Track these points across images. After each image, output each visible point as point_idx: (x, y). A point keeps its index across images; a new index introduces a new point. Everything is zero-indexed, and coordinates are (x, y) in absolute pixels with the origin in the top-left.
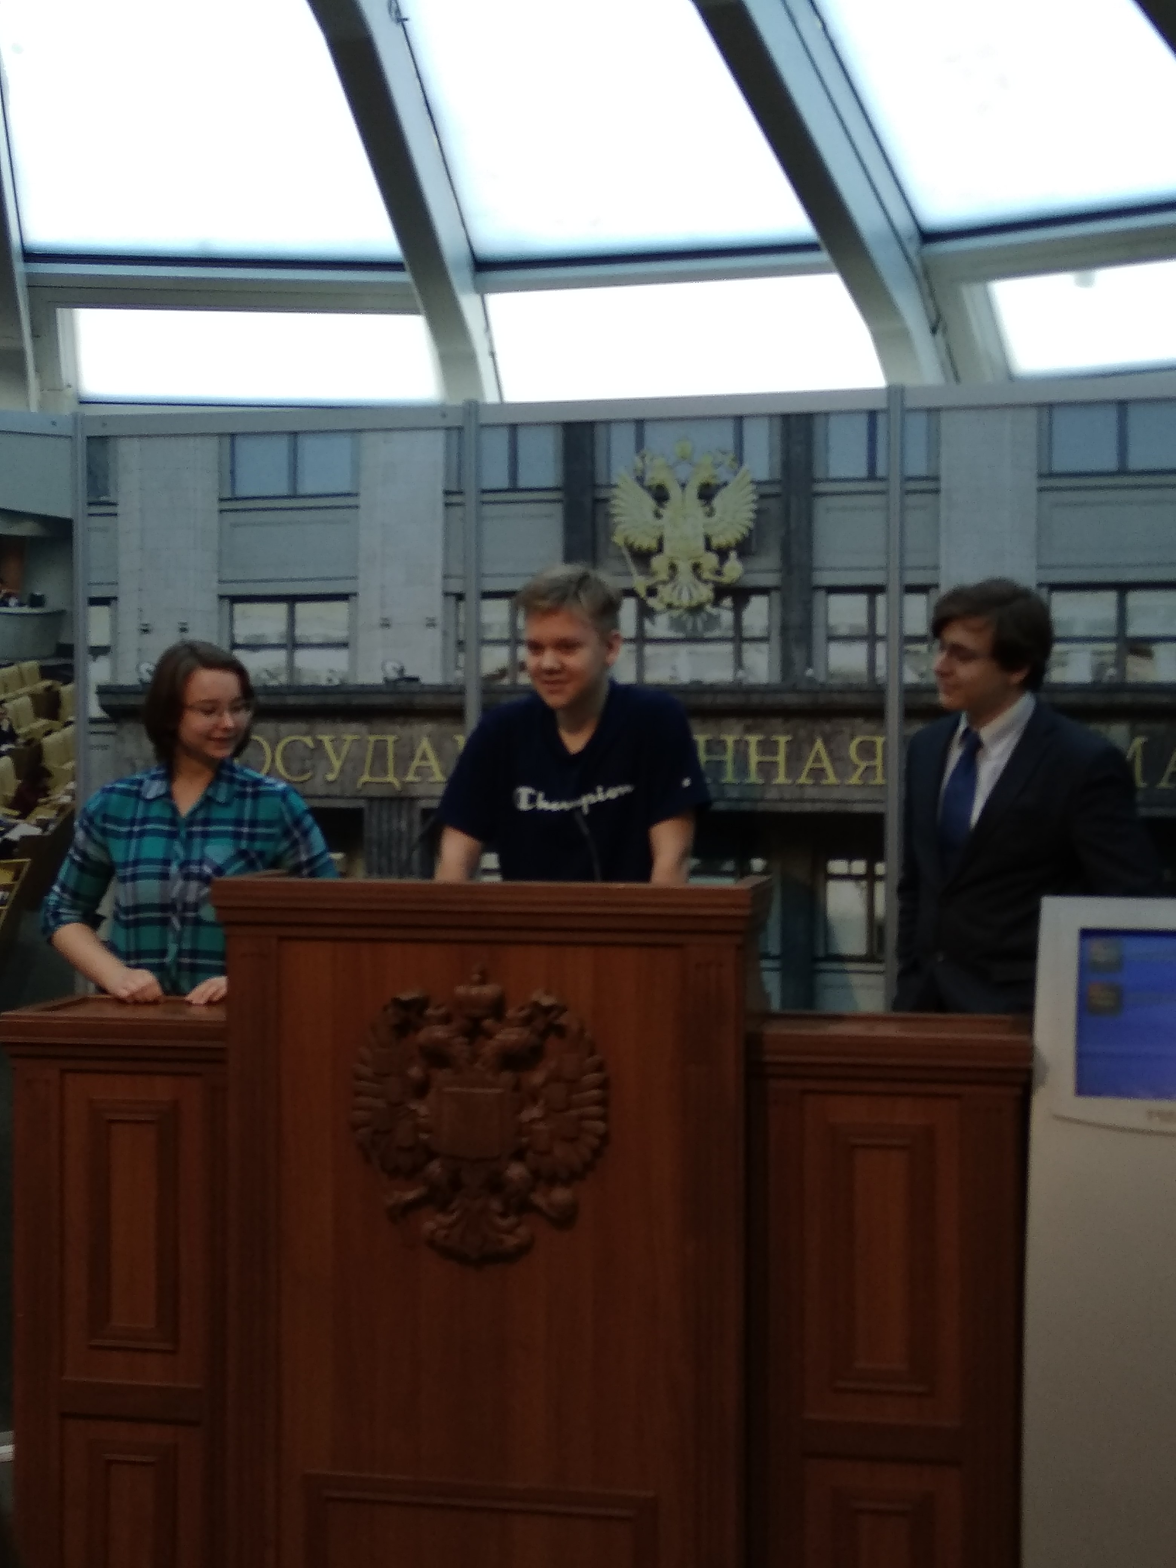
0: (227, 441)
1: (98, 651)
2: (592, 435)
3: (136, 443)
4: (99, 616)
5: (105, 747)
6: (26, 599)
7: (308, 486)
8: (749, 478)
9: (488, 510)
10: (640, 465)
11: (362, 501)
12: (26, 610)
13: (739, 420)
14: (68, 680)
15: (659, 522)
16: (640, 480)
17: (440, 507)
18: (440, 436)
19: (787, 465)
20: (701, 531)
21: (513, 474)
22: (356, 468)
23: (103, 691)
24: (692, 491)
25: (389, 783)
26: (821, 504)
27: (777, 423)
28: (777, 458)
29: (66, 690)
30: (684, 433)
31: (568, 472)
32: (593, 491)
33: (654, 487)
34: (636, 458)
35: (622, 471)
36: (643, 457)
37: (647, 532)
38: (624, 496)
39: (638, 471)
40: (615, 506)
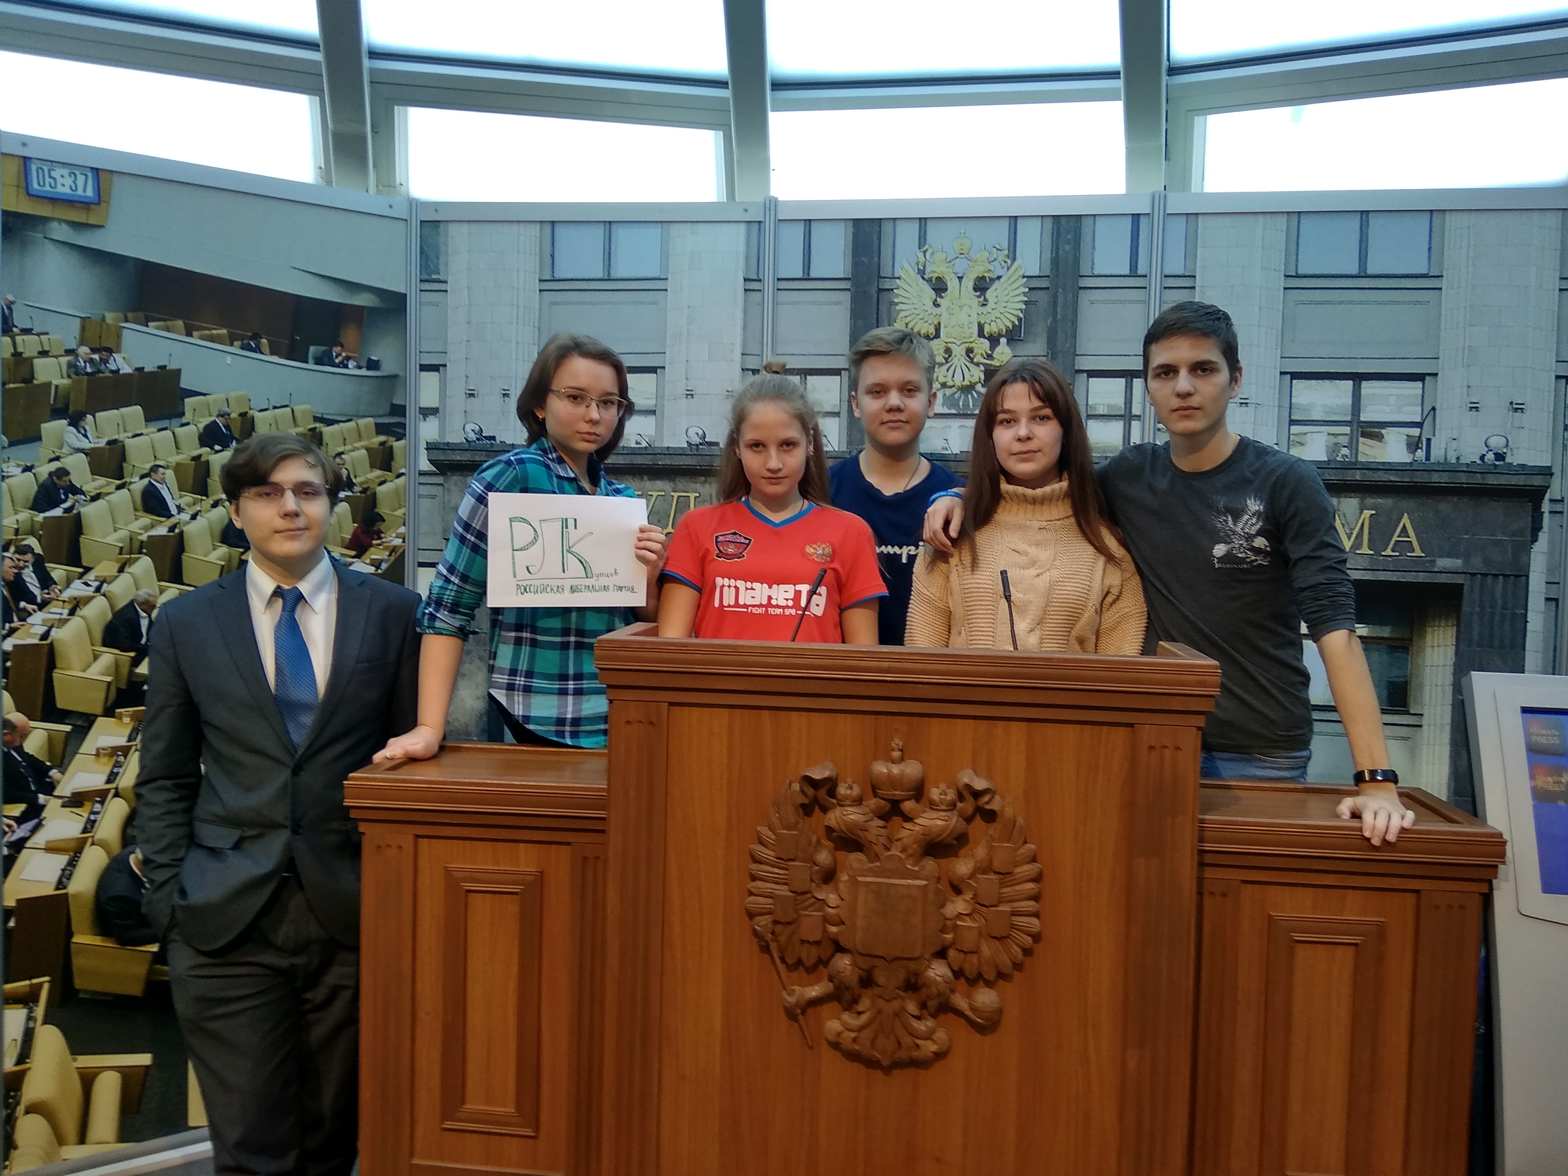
0: (548, 229)
1: (427, 412)
2: (880, 232)
3: (465, 227)
4: (430, 379)
5: (433, 497)
6: (364, 364)
7: (619, 271)
8: (1021, 273)
9: (783, 296)
10: (922, 259)
11: (669, 285)
12: (364, 372)
13: (1014, 220)
14: (400, 437)
15: (937, 311)
16: (922, 273)
17: (741, 292)
18: (742, 228)
19: (1055, 262)
20: (975, 319)
21: (807, 264)
22: (665, 256)
23: (431, 447)
24: (969, 283)
26: (1085, 296)
27: (1049, 224)
28: (1048, 255)
29: (398, 445)
30: (963, 231)
31: (856, 264)
32: (878, 282)
33: (934, 280)
34: (918, 253)
35: (906, 265)
36: (925, 252)
37: (926, 320)
38: (906, 287)
39: (920, 264)
40: (898, 296)
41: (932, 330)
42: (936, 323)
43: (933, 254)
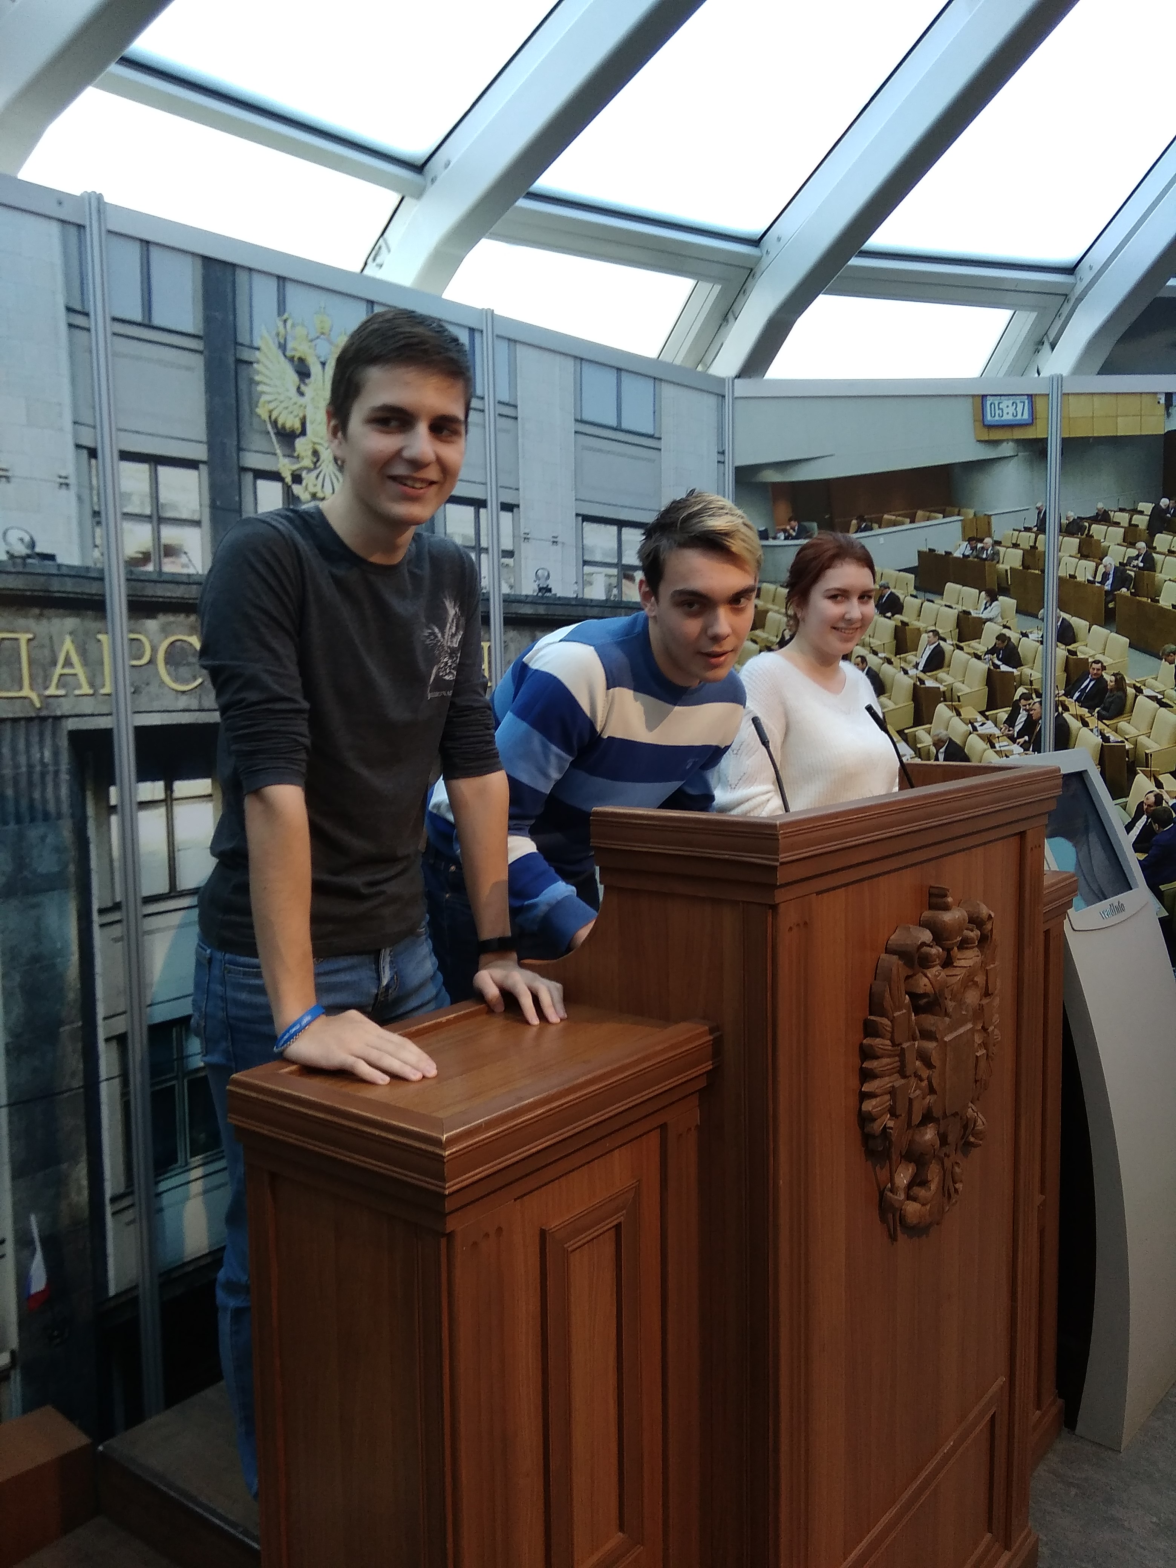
2: (234, 282)
9: (120, 343)
10: (282, 329)
13: (370, 305)
15: (302, 401)
16: (283, 347)
17: (63, 327)
18: (57, 228)
21: (147, 305)
24: (332, 373)
25: (25, 698)
30: (323, 305)
31: (208, 320)
32: (235, 349)
33: (296, 359)
34: (278, 321)
35: (265, 333)
36: (285, 321)
37: (290, 409)
38: (267, 363)
39: (280, 337)
40: (258, 373)
41: (297, 425)
42: (301, 415)
43: (293, 326)
